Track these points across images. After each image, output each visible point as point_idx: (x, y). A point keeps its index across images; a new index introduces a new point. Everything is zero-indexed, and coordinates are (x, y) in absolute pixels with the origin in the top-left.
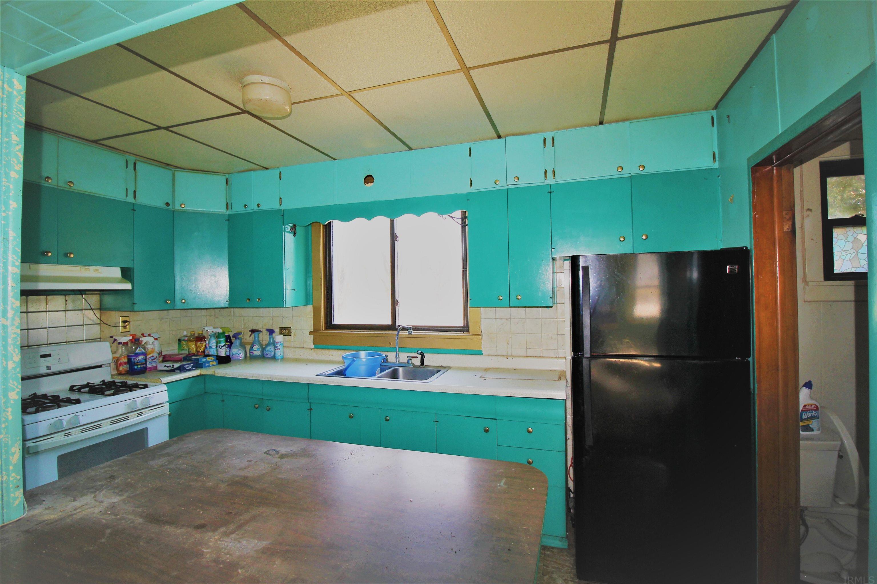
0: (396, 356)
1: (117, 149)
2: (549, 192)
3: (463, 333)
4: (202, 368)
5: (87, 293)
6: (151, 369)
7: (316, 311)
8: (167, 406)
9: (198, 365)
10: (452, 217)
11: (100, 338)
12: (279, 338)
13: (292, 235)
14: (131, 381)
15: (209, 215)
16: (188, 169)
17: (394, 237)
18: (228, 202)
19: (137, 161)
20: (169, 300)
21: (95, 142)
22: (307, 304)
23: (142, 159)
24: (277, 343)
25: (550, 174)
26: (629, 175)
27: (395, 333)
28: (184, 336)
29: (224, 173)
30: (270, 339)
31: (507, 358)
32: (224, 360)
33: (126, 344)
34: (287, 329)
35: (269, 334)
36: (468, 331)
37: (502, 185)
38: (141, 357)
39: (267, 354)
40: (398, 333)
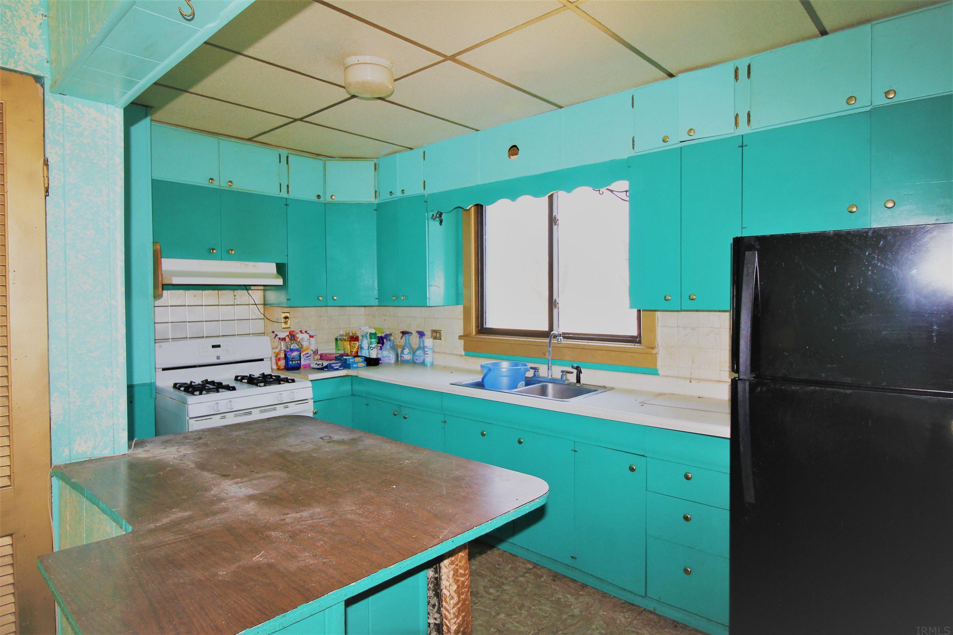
0: (548, 369)
1: (270, 145)
2: (739, 147)
3: (633, 344)
4: (350, 368)
5: (252, 288)
6: (306, 366)
7: (467, 312)
8: (311, 402)
9: (346, 365)
10: (612, 191)
11: (264, 333)
12: (428, 341)
13: (438, 223)
14: (283, 375)
15: (359, 205)
16: (338, 157)
17: (552, 221)
18: (376, 190)
19: (289, 154)
20: (321, 297)
21: (250, 140)
22: (457, 304)
23: (294, 152)
24: (426, 347)
25: (743, 119)
26: (868, 109)
27: (547, 340)
28: (341, 335)
29: (372, 158)
30: (420, 343)
31: (690, 382)
32: (373, 362)
33: (284, 339)
34: (438, 332)
35: (420, 337)
36: (640, 342)
37: (674, 143)
38: (295, 354)
39: (417, 360)
40: (550, 341)
